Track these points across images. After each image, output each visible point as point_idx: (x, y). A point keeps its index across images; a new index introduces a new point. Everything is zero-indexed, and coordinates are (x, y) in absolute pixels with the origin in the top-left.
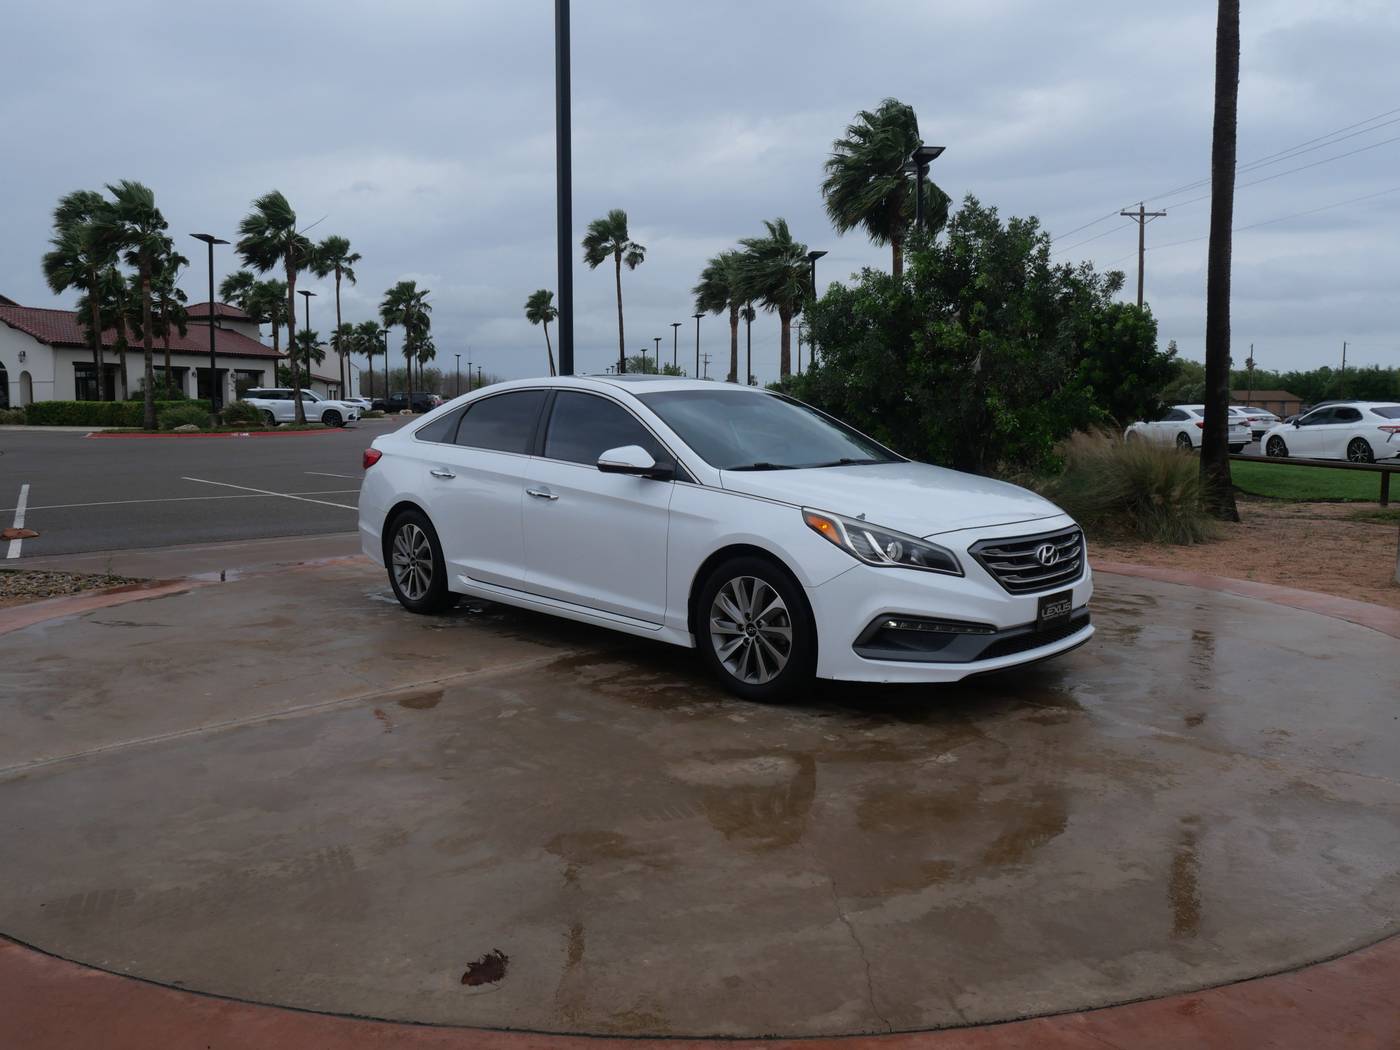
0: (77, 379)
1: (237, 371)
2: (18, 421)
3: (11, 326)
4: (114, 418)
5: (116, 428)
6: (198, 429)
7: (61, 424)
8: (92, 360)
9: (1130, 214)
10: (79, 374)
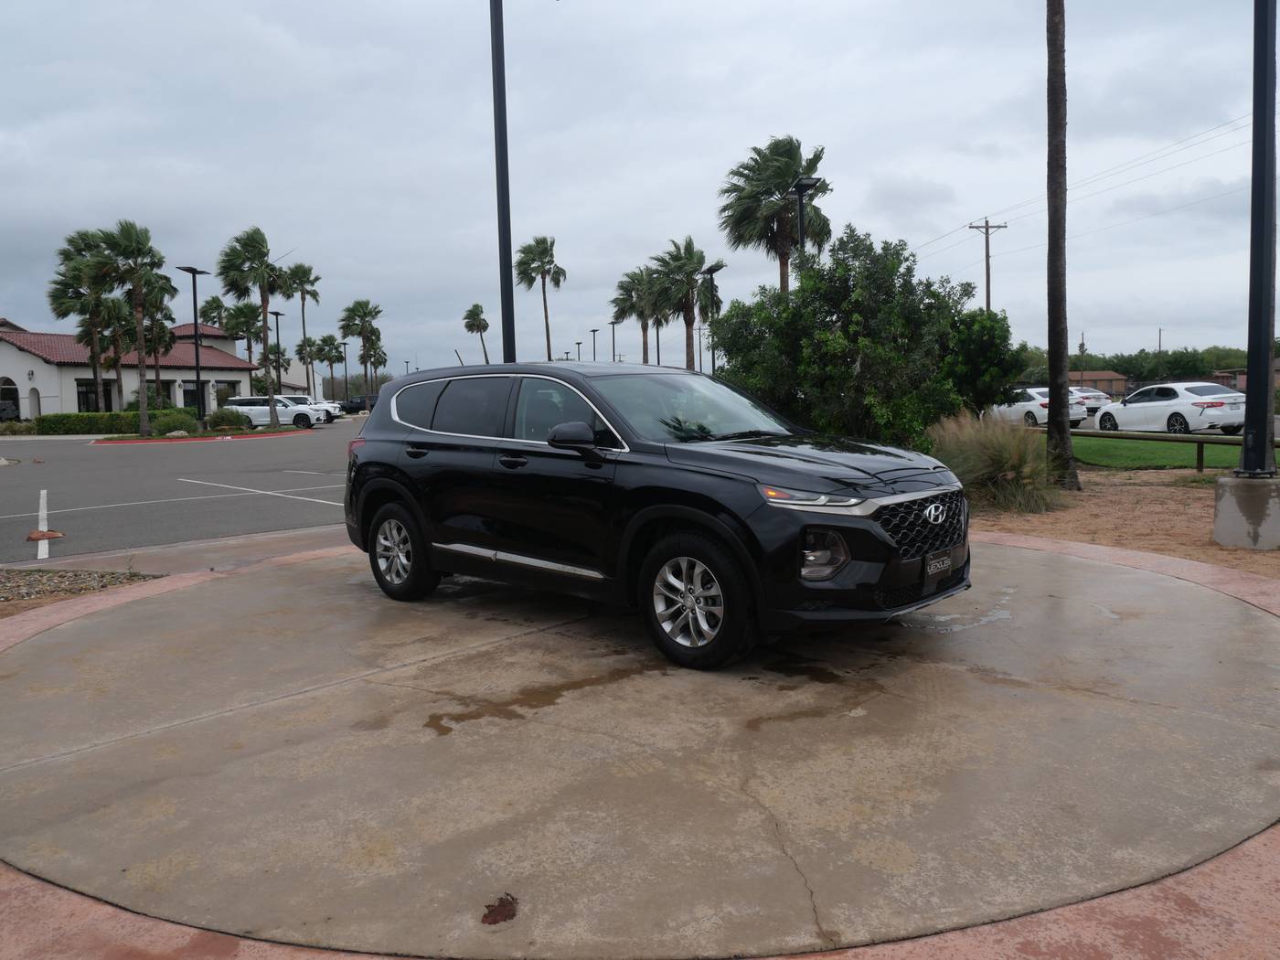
0: (79, 393)
1: (217, 382)
2: (29, 432)
3: (21, 349)
4: (112, 426)
5: (116, 436)
6: (187, 434)
7: (67, 433)
8: (92, 377)
9: (977, 227)
10: (80, 389)
